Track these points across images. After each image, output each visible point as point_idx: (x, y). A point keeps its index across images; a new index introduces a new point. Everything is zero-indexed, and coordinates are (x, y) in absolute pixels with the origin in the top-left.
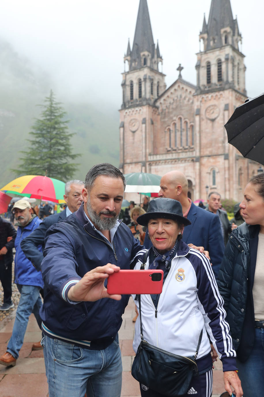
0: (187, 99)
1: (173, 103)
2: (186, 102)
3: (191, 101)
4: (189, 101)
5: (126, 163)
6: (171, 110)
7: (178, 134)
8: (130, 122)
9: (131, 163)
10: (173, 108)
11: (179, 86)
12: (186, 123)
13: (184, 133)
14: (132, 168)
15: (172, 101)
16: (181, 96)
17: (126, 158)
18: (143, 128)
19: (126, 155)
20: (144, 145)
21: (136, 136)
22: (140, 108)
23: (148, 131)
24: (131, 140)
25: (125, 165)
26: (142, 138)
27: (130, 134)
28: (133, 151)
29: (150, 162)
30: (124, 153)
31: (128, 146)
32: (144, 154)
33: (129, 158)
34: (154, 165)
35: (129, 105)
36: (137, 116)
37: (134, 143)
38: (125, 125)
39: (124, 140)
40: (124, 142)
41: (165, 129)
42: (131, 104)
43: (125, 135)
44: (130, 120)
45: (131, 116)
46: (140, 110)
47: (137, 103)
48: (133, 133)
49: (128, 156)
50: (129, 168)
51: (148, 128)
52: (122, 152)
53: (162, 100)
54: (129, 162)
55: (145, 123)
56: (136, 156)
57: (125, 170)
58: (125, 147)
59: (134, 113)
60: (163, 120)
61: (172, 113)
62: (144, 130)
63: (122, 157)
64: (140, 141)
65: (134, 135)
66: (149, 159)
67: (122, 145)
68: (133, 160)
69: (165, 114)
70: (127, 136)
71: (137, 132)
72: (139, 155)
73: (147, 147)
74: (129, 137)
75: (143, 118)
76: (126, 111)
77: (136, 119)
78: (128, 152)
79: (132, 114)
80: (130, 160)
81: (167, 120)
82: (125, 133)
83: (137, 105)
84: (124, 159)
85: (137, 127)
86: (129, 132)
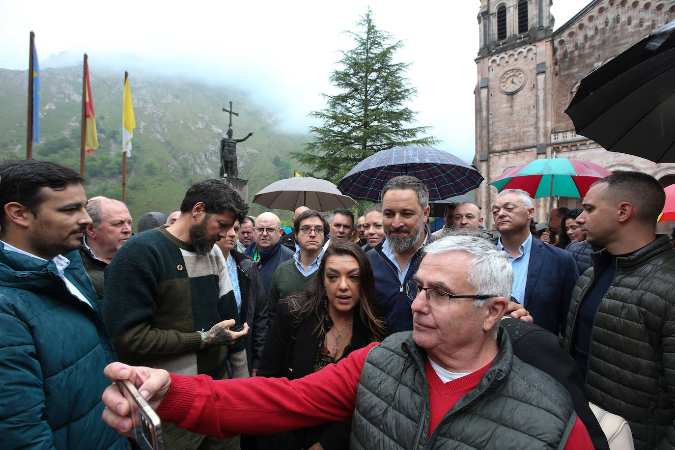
0: (635, 22)
1: (593, 37)
2: (630, 29)
5: (494, 152)
6: (587, 51)
8: (502, 77)
9: (506, 151)
10: (592, 47)
14: (507, 159)
15: (591, 33)
16: (617, 19)
17: (493, 143)
18: (538, 83)
19: (493, 138)
20: (541, 113)
21: (517, 100)
22: (529, 47)
23: (549, 86)
24: (505, 110)
25: (491, 155)
26: (537, 101)
27: (504, 98)
28: (511, 129)
29: (556, 146)
30: (488, 133)
31: (498, 121)
32: (542, 131)
33: (500, 141)
34: (564, 150)
35: (498, 48)
36: (521, 64)
37: (512, 114)
38: (491, 83)
39: (488, 110)
40: (488, 114)
41: (572, 88)
42: (501, 46)
43: (491, 101)
44: (501, 73)
45: (504, 67)
46: (529, 50)
47: (518, 41)
48: (510, 97)
49: (497, 138)
50: (499, 159)
51: (549, 81)
52: (485, 133)
53: (565, 36)
54: (500, 149)
55: (544, 72)
56: (518, 136)
57: (491, 163)
58: (490, 122)
59: (512, 59)
60: (566, 73)
61: (590, 55)
62: (541, 85)
63: (485, 141)
64: (528, 108)
65: (512, 99)
66: (553, 141)
67: (484, 120)
68: (509, 145)
69: (572, 60)
70: (494, 103)
71: (520, 93)
72: (526, 134)
73: (549, 117)
74: (501, 104)
75: (538, 65)
76: (494, 58)
77: (518, 70)
78: (498, 131)
79: (507, 62)
80: (503, 145)
81: (576, 70)
82: (490, 98)
83: (520, 43)
84: (489, 145)
85: (521, 84)
86: (500, 94)
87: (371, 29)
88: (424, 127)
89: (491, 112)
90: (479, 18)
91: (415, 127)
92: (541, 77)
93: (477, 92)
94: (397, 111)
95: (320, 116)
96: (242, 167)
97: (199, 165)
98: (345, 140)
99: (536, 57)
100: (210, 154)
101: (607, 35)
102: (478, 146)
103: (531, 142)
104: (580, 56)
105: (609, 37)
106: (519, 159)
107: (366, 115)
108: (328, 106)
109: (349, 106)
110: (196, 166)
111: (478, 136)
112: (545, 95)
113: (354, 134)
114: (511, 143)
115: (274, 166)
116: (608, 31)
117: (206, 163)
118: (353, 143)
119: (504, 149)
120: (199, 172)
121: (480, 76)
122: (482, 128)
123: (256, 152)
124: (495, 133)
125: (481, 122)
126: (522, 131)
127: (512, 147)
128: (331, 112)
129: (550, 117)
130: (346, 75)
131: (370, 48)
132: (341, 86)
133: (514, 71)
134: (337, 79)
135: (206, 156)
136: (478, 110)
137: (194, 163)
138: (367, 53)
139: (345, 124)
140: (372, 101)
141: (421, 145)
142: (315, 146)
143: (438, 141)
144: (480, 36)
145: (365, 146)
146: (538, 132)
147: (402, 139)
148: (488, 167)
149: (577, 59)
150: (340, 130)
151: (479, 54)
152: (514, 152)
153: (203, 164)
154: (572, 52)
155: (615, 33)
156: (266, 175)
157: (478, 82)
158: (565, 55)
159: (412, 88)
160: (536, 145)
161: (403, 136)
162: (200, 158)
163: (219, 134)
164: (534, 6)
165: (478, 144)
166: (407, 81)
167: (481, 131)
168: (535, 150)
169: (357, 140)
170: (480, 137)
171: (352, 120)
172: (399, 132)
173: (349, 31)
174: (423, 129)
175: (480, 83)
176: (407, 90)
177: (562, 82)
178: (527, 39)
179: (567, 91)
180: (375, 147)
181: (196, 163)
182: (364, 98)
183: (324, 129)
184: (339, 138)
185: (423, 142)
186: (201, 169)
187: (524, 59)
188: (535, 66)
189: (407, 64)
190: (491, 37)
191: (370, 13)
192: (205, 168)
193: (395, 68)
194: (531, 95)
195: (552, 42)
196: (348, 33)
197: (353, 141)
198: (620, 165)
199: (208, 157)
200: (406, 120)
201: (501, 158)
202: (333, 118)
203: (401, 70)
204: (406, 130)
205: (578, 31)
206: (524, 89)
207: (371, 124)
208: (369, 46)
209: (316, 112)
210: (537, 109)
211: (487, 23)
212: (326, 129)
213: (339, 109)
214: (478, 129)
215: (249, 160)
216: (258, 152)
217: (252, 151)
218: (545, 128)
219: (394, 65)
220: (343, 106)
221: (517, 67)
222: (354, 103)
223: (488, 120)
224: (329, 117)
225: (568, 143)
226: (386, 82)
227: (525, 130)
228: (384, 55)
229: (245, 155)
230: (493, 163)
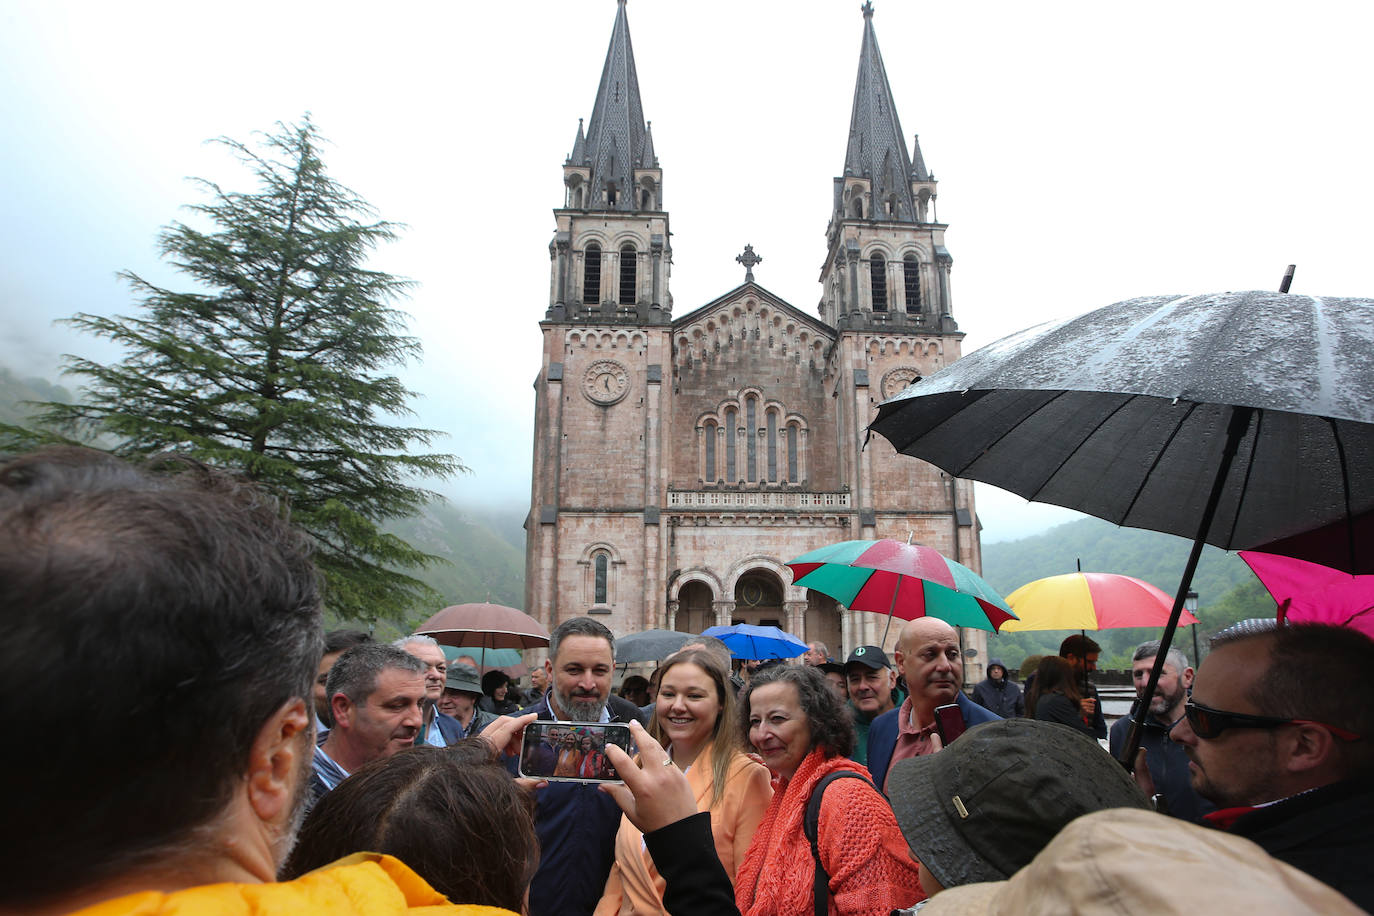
0: (777, 346)
1: (726, 349)
2: (772, 353)
3: (790, 354)
4: (783, 351)
5: (567, 510)
6: (718, 367)
7: (741, 443)
8: (589, 370)
9: (590, 511)
10: (725, 363)
11: (750, 304)
12: (771, 412)
13: (762, 443)
14: (592, 526)
15: (723, 342)
16: (756, 334)
17: (567, 491)
18: (650, 397)
19: (567, 481)
20: (653, 452)
21: (614, 419)
22: (636, 332)
23: (666, 409)
24: (592, 432)
25: (562, 515)
26: (646, 429)
27: (590, 410)
28: (601, 471)
29: (674, 514)
30: (559, 470)
31: (578, 451)
32: (653, 483)
33: (580, 490)
34: (687, 523)
35: (584, 315)
36: (621, 355)
37: (603, 442)
38: (568, 376)
39: (560, 427)
40: (560, 433)
41: (697, 421)
42: (590, 314)
43: (565, 408)
44: (587, 363)
45: (592, 352)
46: (637, 337)
47: (619, 315)
48: (601, 410)
49: (575, 483)
50: (578, 525)
51: (666, 399)
52: (552, 468)
53: (688, 332)
54: (580, 506)
55: (659, 382)
56: (614, 486)
57: (562, 531)
58: (564, 450)
59: (607, 345)
60: (689, 393)
61: (723, 376)
62: (653, 404)
63: (552, 484)
64: (632, 438)
65: (605, 414)
66: (670, 504)
67: (552, 442)
68: (596, 500)
69: (698, 374)
70: (573, 414)
71: (619, 407)
72: (628, 485)
73: (664, 461)
74: (582, 418)
75: (649, 366)
76: (576, 330)
77: (616, 365)
78: (577, 471)
79: (598, 346)
80: (586, 499)
81: (703, 393)
82: (566, 403)
83: (622, 320)
84: (559, 493)
85: (622, 392)
86: (584, 400)
87: (308, 167)
88: (425, 431)
89: (565, 431)
90: (552, 248)
91: (404, 426)
92: (654, 389)
93: (540, 385)
94: (361, 379)
95: (113, 333)
98: (198, 418)
99: (646, 352)
101: (744, 352)
102: (538, 494)
103: (634, 501)
104: (709, 372)
105: (747, 356)
106: (613, 529)
107: (272, 369)
108: (146, 313)
109: (218, 330)
111: (539, 473)
112: (659, 421)
113: (227, 408)
114: (601, 497)
116: (745, 347)
118: (220, 432)
119: (587, 506)
121: (548, 356)
122: (547, 457)
124: (572, 473)
125: (546, 448)
126: (620, 476)
127: (600, 506)
128: (155, 332)
129: (666, 461)
130: (222, 250)
131: (302, 212)
132: (198, 273)
133: (611, 366)
134: (188, 251)
136: (541, 422)
138: (293, 221)
139: (204, 375)
140: (291, 338)
141: (418, 469)
142: (80, 415)
143: (461, 468)
144: (553, 282)
145: (259, 446)
146: (646, 484)
147: (369, 447)
148: (556, 537)
149: (704, 375)
150: (182, 386)
151: (548, 314)
152: (605, 515)
154: (698, 362)
155: (754, 352)
157: (544, 367)
158: (688, 363)
159: (404, 338)
160: (642, 507)
161: (372, 441)
164: (646, 266)
165: (538, 489)
166: (398, 319)
167: (546, 464)
168: (640, 515)
169: (237, 425)
170: (542, 476)
171: (226, 371)
172: (361, 431)
173: (242, 147)
174: (424, 435)
175: (547, 369)
176: (392, 339)
177: (684, 407)
178: (633, 316)
179: (691, 423)
180: (293, 455)
182: (270, 324)
183: (124, 372)
184: (176, 410)
185: (428, 464)
187: (627, 350)
188: (645, 368)
189: (398, 280)
190: (572, 291)
191: (310, 132)
193: (370, 279)
194: (637, 415)
195: (672, 335)
196: (238, 149)
197: (220, 426)
198: (764, 558)
200: (384, 404)
201: (581, 523)
202: (161, 349)
203: (381, 286)
204: (381, 429)
205: (707, 333)
206: (625, 403)
207: (287, 395)
208: (299, 205)
209: (101, 319)
210: (646, 443)
211: (567, 264)
212: (132, 376)
213: (182, 330)
214: (540, 459)
218: (659, 479)
219: (364, 273)
220: (198, 327)
221: (615, 359)
222: (238, 329)
223: (559, 446)
224: (144, 343)
225: (693, 511)
226: (340, 304)
227: (626, 476)
228: (344, 241)
230: (566, 530)
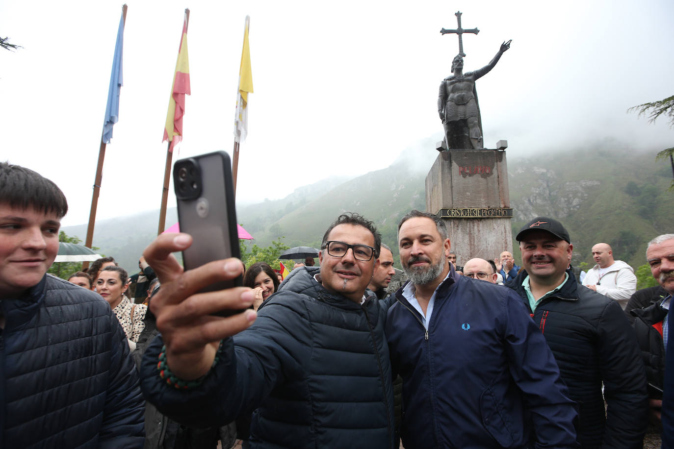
96: (577, 205)
97: (522, 211)
100: (534, 198)
110: (519, 212)
115: (627, 196)
117: (531, 208)
120: (523, 219)
123: (596, 183)
135: (529, 200)
137: (517, 210)
153: (527, 209)
156: (616, 210)
162: (523, 204)
163: (543, 174)
181: (519, 210)
186: (525, 215)
192: (530, 213)
199: (532, 201)
215: (586, 195)
216: (599, 184)
217: (589, 183)
229: (580, 189)
